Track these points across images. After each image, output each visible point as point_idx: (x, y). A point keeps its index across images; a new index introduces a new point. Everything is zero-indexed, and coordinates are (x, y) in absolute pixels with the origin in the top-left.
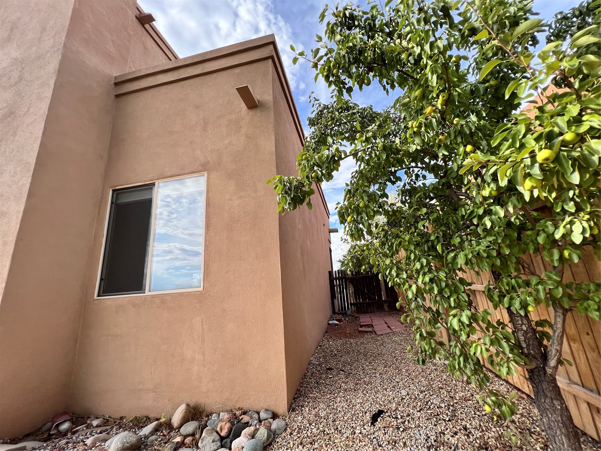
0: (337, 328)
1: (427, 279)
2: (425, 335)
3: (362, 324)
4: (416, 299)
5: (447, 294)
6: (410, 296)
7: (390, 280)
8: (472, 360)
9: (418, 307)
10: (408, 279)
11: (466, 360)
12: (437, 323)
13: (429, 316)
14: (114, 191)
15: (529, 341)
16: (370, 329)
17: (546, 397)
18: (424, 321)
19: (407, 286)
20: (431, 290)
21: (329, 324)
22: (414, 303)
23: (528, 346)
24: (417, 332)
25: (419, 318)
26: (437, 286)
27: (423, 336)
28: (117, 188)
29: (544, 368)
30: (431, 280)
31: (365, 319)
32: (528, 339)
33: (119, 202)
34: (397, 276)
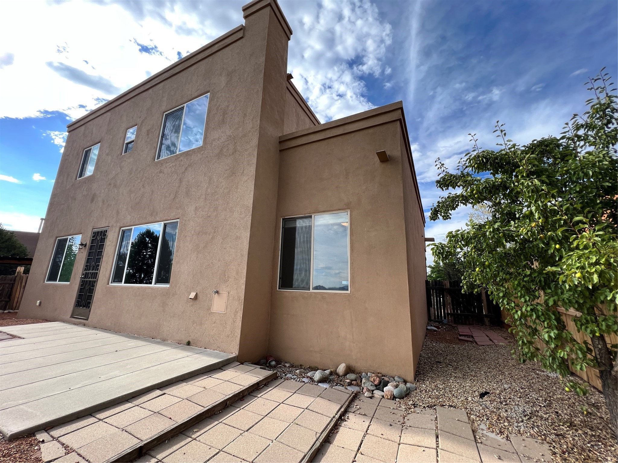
0: (436, 333)
1: (529, 309)
2: (526, 342)
3: (461, 333)
4: (520, 319)
5: (543, 318)
6: (516, 317)
7: (502, 306)
8: (558, 360)
9: (521, 324)
10: (516, 307)
11: (554, 359)
12: (535, 336)
13: (529, 331)
14: (283, 219)
15: (602, 355)
16: (471, 339)
17: (609, 387)
18: (526, 333)
19: (514, 311)
20: (531, 316)
21: (427, 329)
22: (519, 322)
23: (601, 357)
24: (520, 340)
25: (522, 332)
26: (535, 313)
27: (525, 343)
28: (286, 217)
29: (610, 372)
30: (531, 310)
31: (463, 330)
32: (602, 354)
33: (286, 226)
34: (508, 304)
